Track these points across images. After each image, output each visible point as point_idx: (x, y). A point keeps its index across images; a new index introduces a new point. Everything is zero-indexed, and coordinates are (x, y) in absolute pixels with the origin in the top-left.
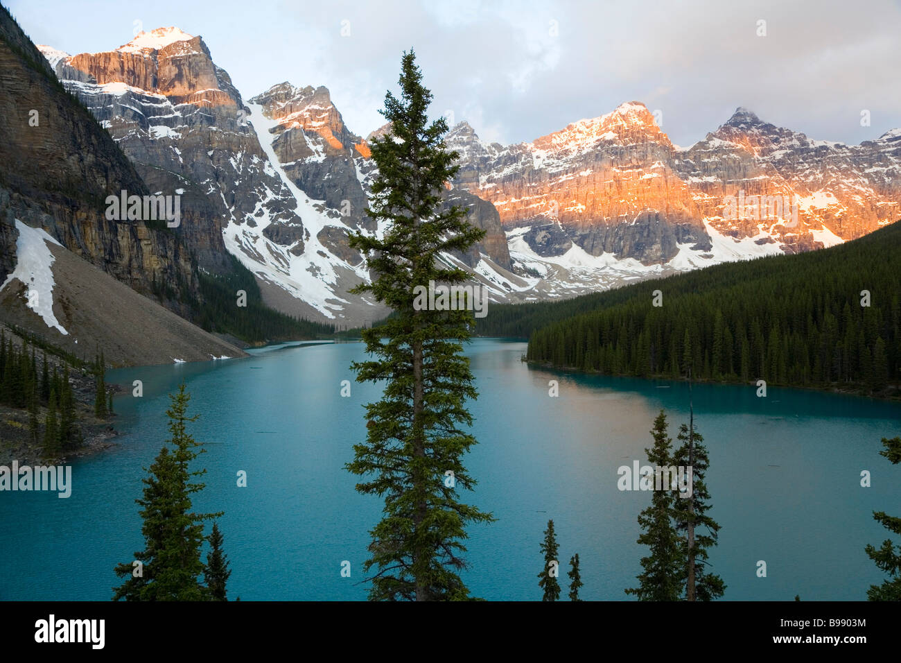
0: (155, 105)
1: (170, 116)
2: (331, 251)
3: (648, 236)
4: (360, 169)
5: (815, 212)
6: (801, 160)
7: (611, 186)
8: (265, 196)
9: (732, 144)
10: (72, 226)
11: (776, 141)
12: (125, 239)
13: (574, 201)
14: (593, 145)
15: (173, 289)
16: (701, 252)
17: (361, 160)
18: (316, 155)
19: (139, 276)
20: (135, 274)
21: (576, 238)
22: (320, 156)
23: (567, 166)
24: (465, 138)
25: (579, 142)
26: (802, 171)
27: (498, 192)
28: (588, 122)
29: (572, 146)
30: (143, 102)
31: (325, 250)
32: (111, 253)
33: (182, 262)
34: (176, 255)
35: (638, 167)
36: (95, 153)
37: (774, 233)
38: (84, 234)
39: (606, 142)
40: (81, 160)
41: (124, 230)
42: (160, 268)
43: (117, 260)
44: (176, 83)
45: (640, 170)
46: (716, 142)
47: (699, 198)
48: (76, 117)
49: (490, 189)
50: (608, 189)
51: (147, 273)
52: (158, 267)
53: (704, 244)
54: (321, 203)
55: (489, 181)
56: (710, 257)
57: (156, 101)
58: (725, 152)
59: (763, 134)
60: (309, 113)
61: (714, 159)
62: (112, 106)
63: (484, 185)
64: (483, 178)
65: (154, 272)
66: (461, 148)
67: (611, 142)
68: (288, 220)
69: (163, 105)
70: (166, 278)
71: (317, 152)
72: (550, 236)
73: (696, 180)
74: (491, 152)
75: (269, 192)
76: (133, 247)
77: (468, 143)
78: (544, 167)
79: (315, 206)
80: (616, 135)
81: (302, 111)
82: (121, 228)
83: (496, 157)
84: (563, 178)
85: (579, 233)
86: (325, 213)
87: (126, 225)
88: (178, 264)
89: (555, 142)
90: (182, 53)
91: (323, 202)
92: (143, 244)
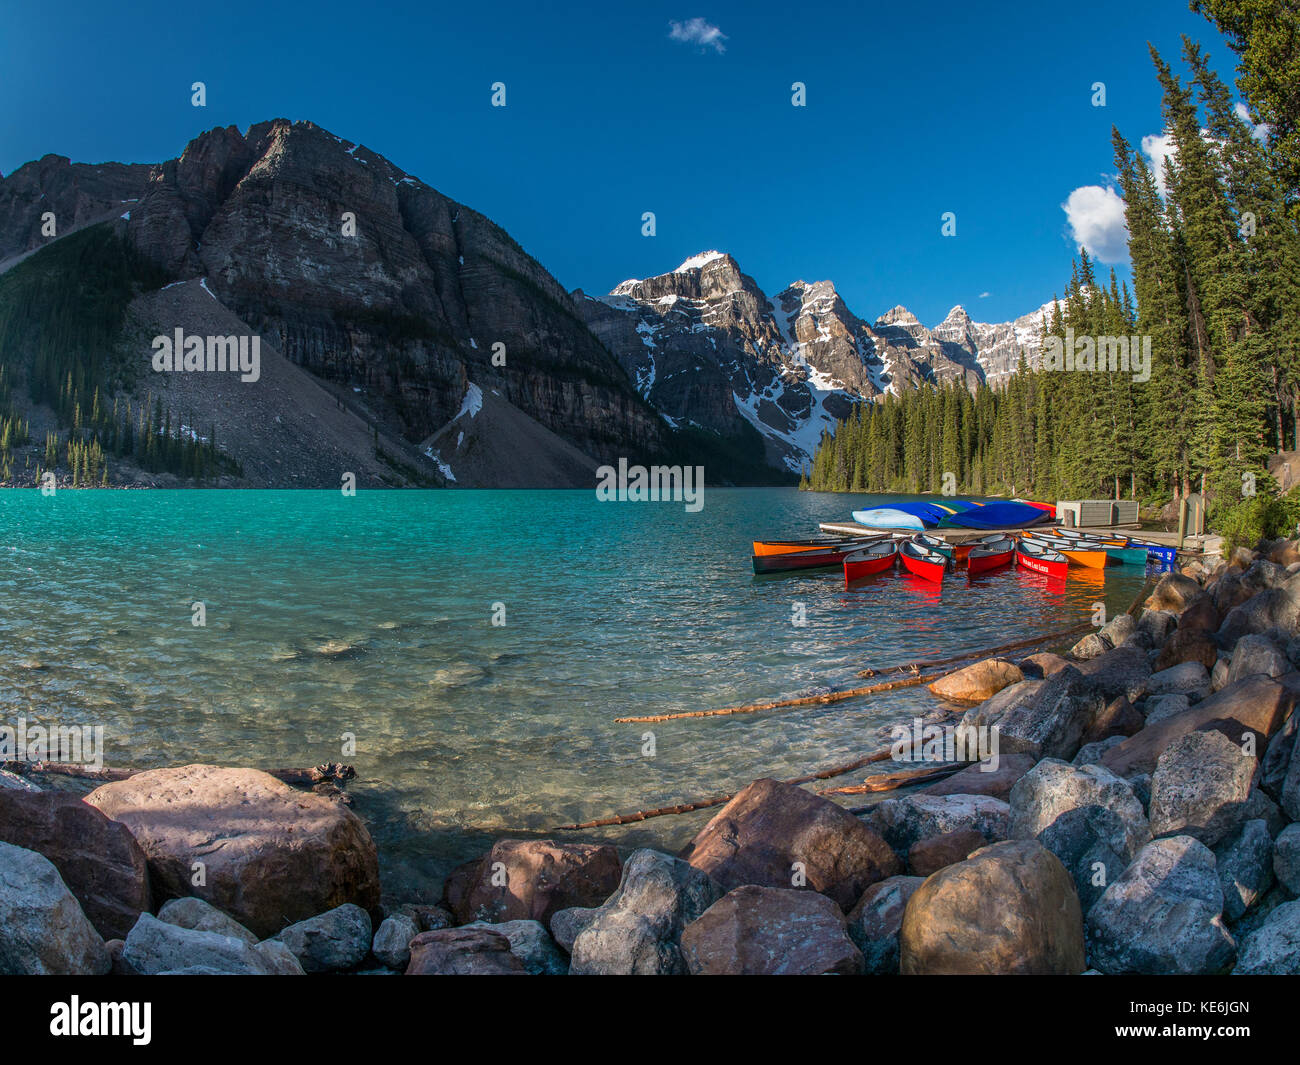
2: (833, 415)
4: (862, 346)
10: (522, 386)
15: (614, 436)
17: (863, 338)
19: (580, 424)
20: (577, 423)
22: (826, 336)
24: (960, 320)
27: (990, 365)
31: (829, 414)
32: (555, 406)
33: (630, 414)
36: (549, 330)
38: (532, 392)
40: (537, 335)
41: (568, 387)
42: (600, 418)
43: (562, 411)
48: (535, 305)
49: (983, 363)
51: (587, 421)
52: (598, 417)
54: (827, 375)
55: (983, 355)
60: (818, 303)
62: (665, 313)
66: (957, 328)
68: (799, 390)
70: (606, 426)
71: (825, 333)
74: (982, 331)
77: (962, 324)
78: (1026, 343)
79: (823, 377)
81: (812, 301)
83: (985, 335)
86: (831, 383)
88: (624, 416)
89: (1031, 321)
90: (716, 268)
91: (830, 374)
92: (585, 398)
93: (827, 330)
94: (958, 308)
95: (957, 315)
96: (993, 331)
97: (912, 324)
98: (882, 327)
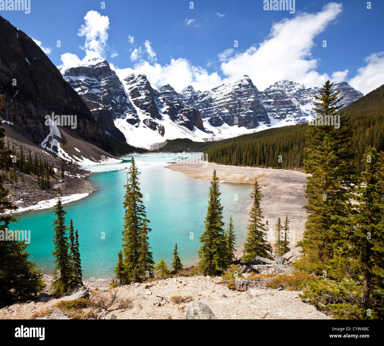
0: (93, 82)
1: (98, 86)
2: (147, 126)
3: (249, 119)
4: (156, 100)
5: (307, 110)
6: (302, 93)
7: (237, 103)
8: (127, 109)
9: (278, 88)
11: (294, 87)
12: (82, 124)
13: (225, 109)
14: (231, 90)
16: (267, 124)
17: (156, 97)
19: (87, 135)
20: (85, 135)
21: (225, 121)
22: (143, 96)
23: (223, 97)
24: (190, 89)
25: (227, 89)
26: (303, 97)
27: (200, 106)
29: (224, 91)
30: (90, 82)
31: (145, 126)
32: (78, 128)
33: (99, 130)
34: (98, 129)
37: (292, 118)
39: (235, 89)
42: (92, 132)
43: (80, 130)
44: (100, 75)
45: (247, 98)
46: (273, 88)
47: (266, 106)
49: (197, 105)
51: (89, 134)
53: (268, 122)
55: (198, 102)
56: (270, 126)
57: (93, 81)
58: (275, 91)
59: (289, 84)
60: (140, 83)
61: (272, 94)
62: (81, 83)
63: (196, 104)
64: (196, 102)
65: (91, 134)
66: (188, 92)
67: (237, 89)
68: (134, 117)
69: (95, 82)
70: (94, 135)
72: (217, 120)
73: (266, 101)
74: (198, 93)
75: (128, 108)
76: (84, 126)
77: (191, 91)
78: (215, 98)
79: (142, 112)
80: (239, 86)
81: (138, 82)
82: (81, 121)
83: (200, 95)
84: (221, 101)
85: (226, 119)
86: (145, 114)
88: (98, 131)
90: (101, 66)
91: (145, 111)
92: (87, 125)
93: (143, 94)
96: (202, 94)
97: (172, 91)
98: (161, 92)
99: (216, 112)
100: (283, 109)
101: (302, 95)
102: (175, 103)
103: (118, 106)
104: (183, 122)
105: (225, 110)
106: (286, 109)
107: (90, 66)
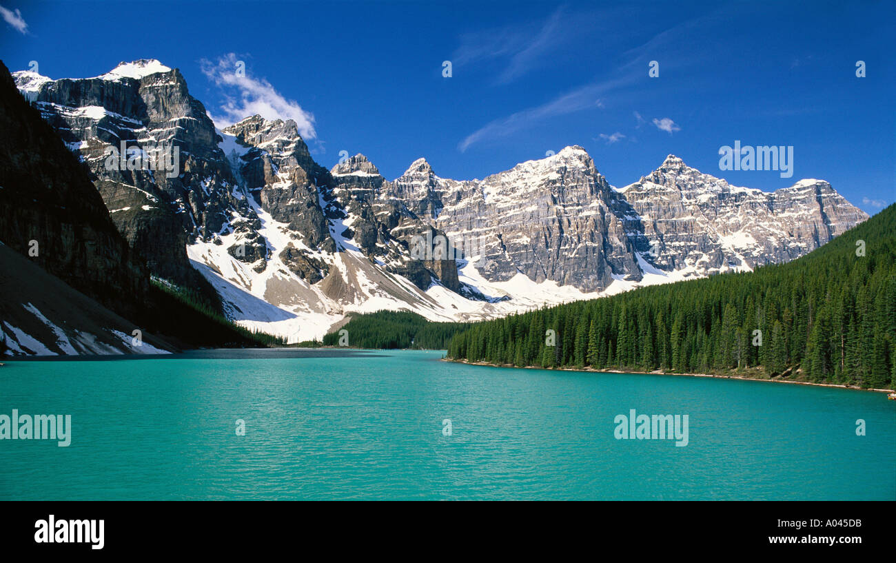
0: (131, 130)
1: (146, 140)
2: (292, 270)
3: (586, 267)
4: (323, 196)
5: (736, 250)
6: (723, 204)
7: (554, 221)
8: (232, 218)
9: (663, 187)
11: (702, 186)
12: (69, 239)
13: (520, 234)
14: (538, 184)
15: (117, 290)
16: (634, 282)
17: (324, 188)
18: (282, 182)
19: (81, 276)
20: (77, 273)
21: (520, 268)
22: (285, 182)
23: (515, 202)
24: (423, 174)
25: (526, 181)
26: (724, 214)
27: (451, 223)
28: (534, 163)
29: (520, 184)
30: (121, 126)
31: (286, 269)
33: (130, 266)
34: (124, 260)
35: (578, 205)
36: (43, 154)
37: (699, 268)
38: (24, 231)
39: (550, 181)
40: (27, 159)
41: (68, 229)
42: (104, 269)
43: (59, 258)
44: (154, 111)
45: (580, 207)
46: (648, 186)
47: (632, 234)
49: (443, 220)
50: (551, 223)
51: (90, 272)
52: (102, 267)
53: (637, 277)
54: (285, 225)
55: (444, 212)
58: (656, 195)
59: (690, 180)
60: (277, 143)
61: (646, 200)
62: (90, 128)
63: (439, 216)
64: (438, 211)
65: (97, 272)
66: (419, 183)
67: (554, 182)
68: (253, 240)
69: (138, 129)
70: (110, 278)
71: (283, 179)
72: (497, 265)
73: (630, 218)
74: (446, 186)
75: (236, 214)
76: (76, 246)
78: (494, 202)
79: (279, 228)
80: (560, 175)
81: (271, 142)
82: (65, 227)
83: (450, 192)
84: (511, 213)
85: (523, 263)
86: (288, 234)
87: (70, 226)
88: (125, 267)
89: (504, 180)
90: (160, 84)
91: (287, 225)
92: (87, 244)
93: (286, 176)
94: (422, 161)
95: (421, 169)
96: (458, 188)
97: (373, 175)
98: (338, 176)
99: (496, 243)
100: (677, 244)
101: (722, 210)
102: (379, 209)
103: (205, 205)
104: (399, 263)
105: (521, 237)
106: (682, 244)
107: (123, 80)
